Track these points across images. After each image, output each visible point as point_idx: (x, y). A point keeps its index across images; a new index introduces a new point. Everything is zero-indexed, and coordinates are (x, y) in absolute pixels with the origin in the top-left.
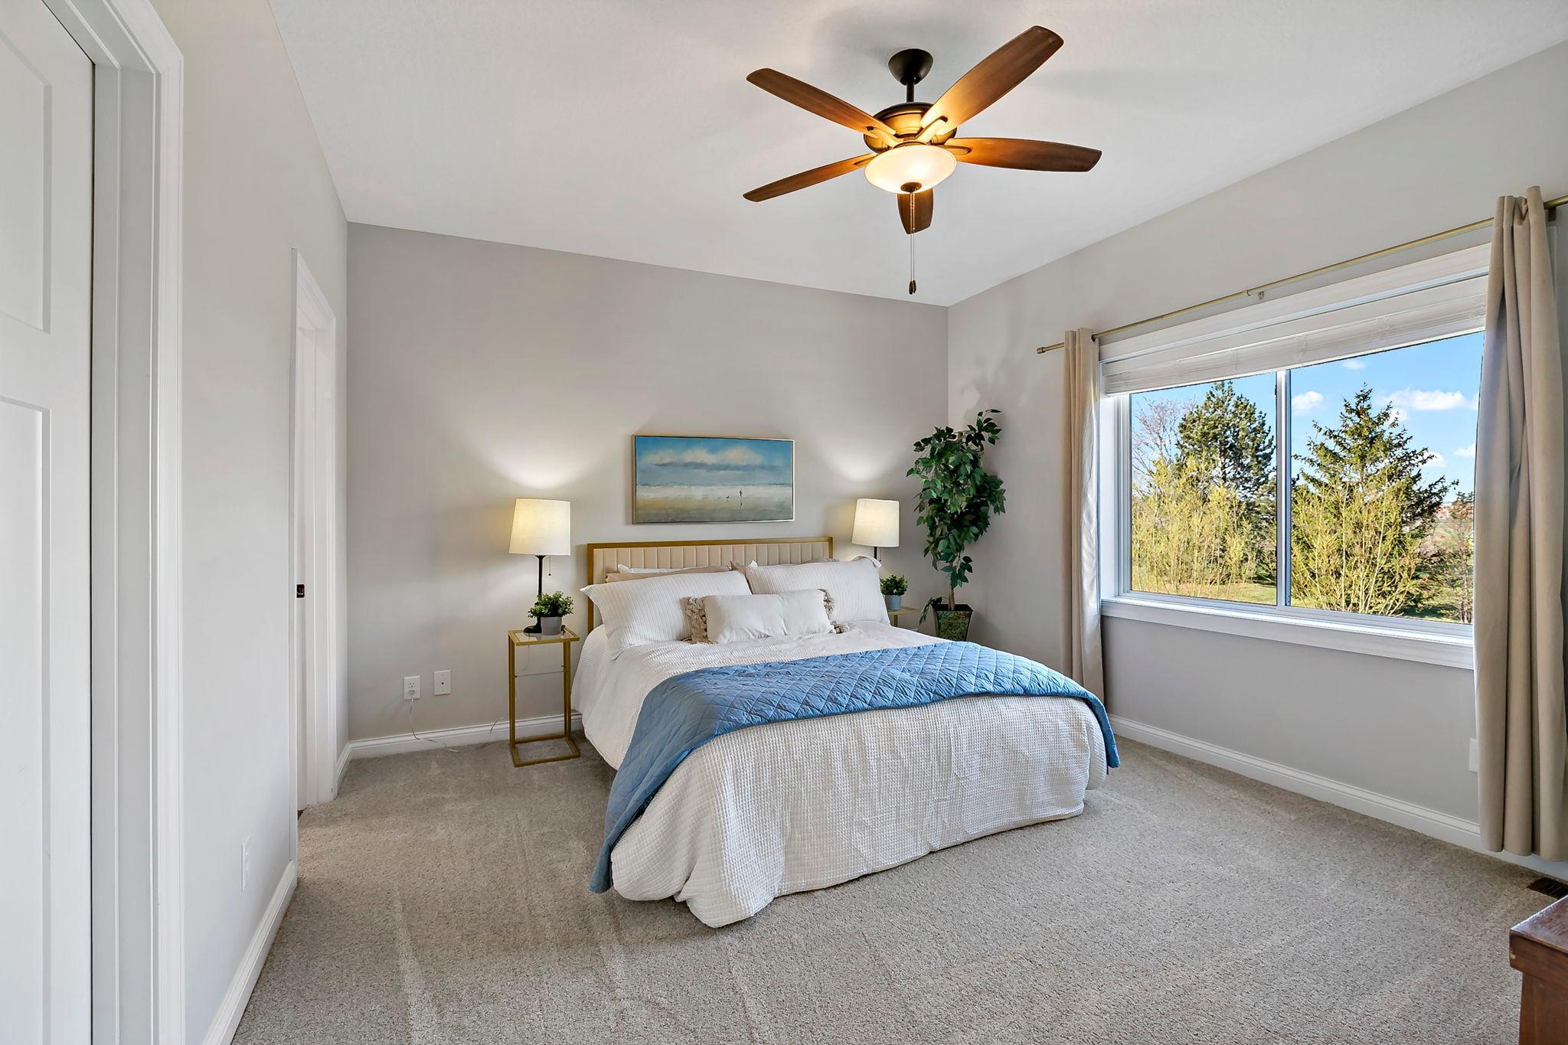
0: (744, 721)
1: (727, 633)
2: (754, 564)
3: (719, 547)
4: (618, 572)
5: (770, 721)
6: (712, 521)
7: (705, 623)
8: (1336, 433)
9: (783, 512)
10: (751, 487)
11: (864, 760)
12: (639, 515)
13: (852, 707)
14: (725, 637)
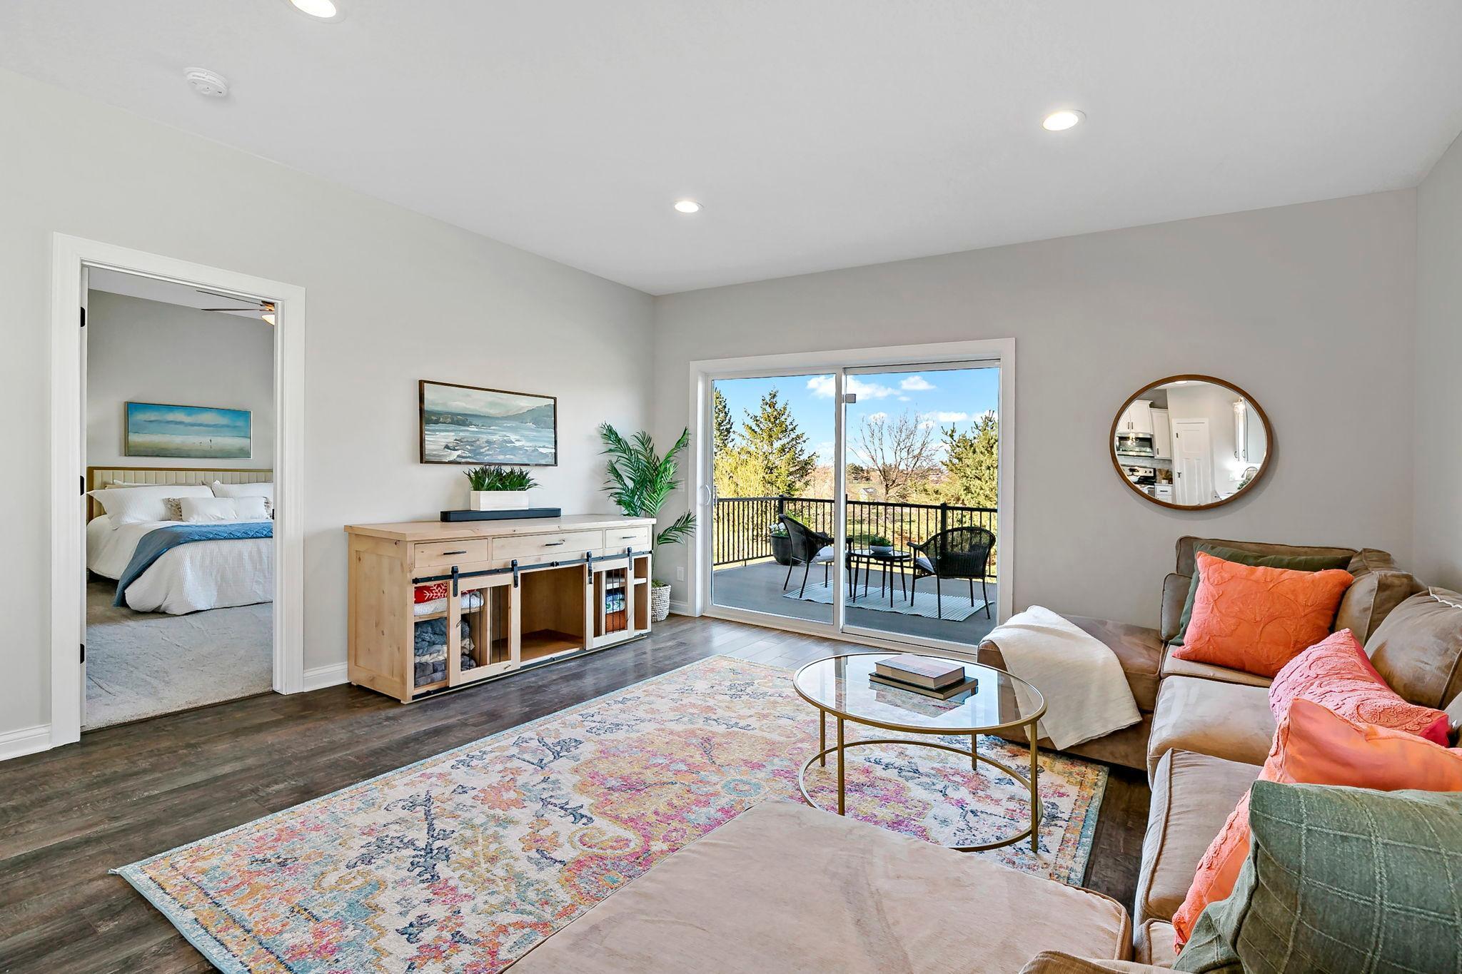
0: (196, 538)
1: (196, 517)
2: (217, 482)
3: (194, 472)
4: (113, 484)
5: (210, 539)
6: (189, 457)
7: (181, 512)
8: (758, 419)
9: (244, 453)
10: (219, 438)
11: (261, 557)
12: (129, 451)
13: (255, 536)
14: (194, 519)
